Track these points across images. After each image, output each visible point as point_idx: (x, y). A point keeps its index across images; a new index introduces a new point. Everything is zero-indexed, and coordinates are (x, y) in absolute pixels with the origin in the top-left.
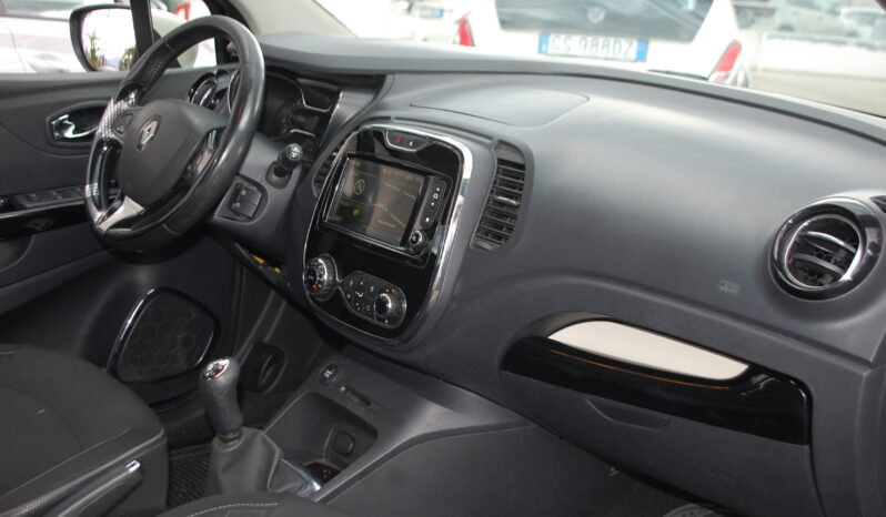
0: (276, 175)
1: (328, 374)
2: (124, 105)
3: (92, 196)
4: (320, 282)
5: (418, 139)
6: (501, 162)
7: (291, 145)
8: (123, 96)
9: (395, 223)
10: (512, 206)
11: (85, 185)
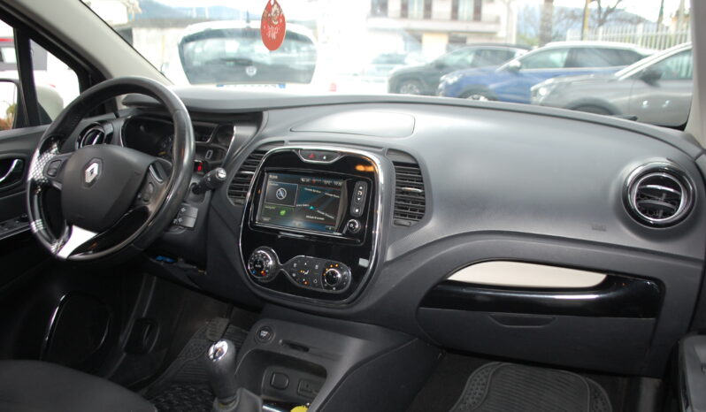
0: (195, 193)
1: (264, 334)
2: (49, 156)
3: (39, 231)
4: (267, 268)
5: (330, 154)
6: (396, 163)
7: (217, 170)
8: (45, 149)
9: (322, 216)
10: (419, 194)
11: (30, 223)
